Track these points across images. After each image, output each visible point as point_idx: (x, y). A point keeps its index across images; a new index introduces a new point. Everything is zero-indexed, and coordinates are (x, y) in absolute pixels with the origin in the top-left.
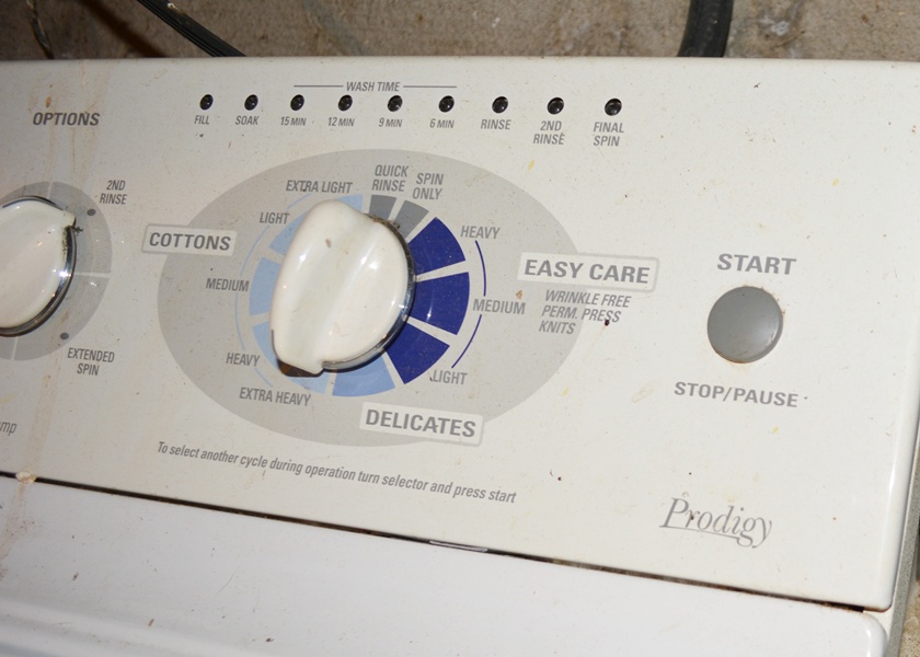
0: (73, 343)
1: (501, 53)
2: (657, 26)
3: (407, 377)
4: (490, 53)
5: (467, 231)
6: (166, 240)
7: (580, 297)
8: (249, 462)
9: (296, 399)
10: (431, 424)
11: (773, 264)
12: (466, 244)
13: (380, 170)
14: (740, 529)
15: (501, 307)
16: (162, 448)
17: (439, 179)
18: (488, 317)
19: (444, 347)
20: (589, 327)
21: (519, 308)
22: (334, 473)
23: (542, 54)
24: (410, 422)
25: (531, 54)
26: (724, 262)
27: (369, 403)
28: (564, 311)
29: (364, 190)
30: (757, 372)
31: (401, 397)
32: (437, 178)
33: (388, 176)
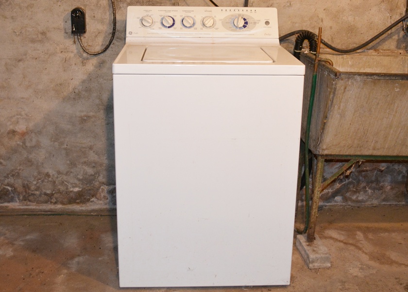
0: (214, 27)
5: (247, 18)
7: (256, 22)
8: (233, 34)
9: (236, 30)
10: (247, 31)
11: (268, 20)
14: (269, 35)
16: (225, 34)
18: (250, 24)
19: (247, 26)
20: (257, 24)
21: (252, 23)
22: (240, 34)
24: (245, 31)
26: (265, 20)
27: (242, 30)
29: (238, 16)
30: (269, 26)
31: (244, 29)
32: (243, 15)
33: (239, 15)
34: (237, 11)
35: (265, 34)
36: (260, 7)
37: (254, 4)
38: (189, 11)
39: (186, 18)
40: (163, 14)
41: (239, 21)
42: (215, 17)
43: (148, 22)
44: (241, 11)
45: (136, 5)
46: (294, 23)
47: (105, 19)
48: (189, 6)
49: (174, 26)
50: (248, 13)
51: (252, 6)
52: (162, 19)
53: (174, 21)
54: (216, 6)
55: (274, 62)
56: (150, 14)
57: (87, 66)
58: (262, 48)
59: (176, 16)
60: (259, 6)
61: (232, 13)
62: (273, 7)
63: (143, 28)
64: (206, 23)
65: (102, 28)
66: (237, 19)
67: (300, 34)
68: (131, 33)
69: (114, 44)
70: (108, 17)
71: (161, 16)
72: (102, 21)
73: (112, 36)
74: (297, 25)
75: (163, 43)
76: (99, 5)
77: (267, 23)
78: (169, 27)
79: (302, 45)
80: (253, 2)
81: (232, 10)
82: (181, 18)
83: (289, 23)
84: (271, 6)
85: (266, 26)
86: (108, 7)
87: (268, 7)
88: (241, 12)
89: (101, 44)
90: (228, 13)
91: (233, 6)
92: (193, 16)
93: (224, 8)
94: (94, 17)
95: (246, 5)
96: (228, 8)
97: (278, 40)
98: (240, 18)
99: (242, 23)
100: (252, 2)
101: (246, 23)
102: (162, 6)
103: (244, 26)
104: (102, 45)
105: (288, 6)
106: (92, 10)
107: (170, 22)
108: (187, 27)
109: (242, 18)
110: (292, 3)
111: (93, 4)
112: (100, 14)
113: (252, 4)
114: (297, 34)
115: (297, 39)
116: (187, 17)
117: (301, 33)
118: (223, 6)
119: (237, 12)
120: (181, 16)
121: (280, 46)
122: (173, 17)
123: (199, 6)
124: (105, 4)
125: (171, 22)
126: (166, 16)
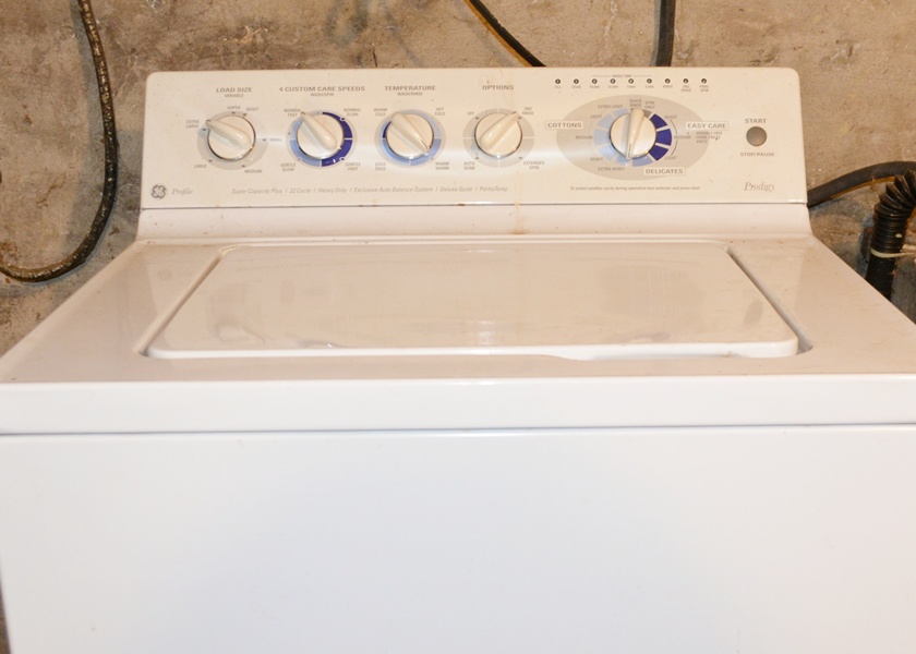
0: (525, 160)
1: (573, 66)
2: (637, 55)
3: (657, 159)
4: (569, 66)
5: (667, 117)
6: (555, 125)
7: (707, 133)
8: (607, 189)
9: (620, 169)
10: (668, 171)
11: (760, 121)
12: (666, 121)
13: (632, 101)
14: (766, 188)
15: (683, 137)
16: (572, 188)
17: (653, 103)
18: (679, 140)
19: (666, 150)
20: (711, 141)
21: (689, 137)
22: (639, 188)
23: (590, 66)
24: (661, 171)
25: (586, 66)
26: (747, 121)
27: (645, 168)
28: (703, 137)
29: (627, 107)
30: (762, 148)
31: (656, 165)
32: (652, 103)
33: (635, 103)
34: (622, 83)
35: (749, 186)
36: (722, 65)
37: (696, 53)
38: (416, 90)
39: (399, 120)
40: (302, 101)
41: (634, 131)
42: (528, 111)
43: (234, 141)
44: (640, 82)
45: (196, 68)
46: (863, 129)
47: (74, 127)
48: (420, 64)
49: (350, 157)
50: (674, 94)
51: (688, 62)
52: (296, 127)
53: (347, 131)
54: (534, 62)
55: (803, 347)
56: (243, 103)
57: (15, 323)
58: (738, 254)
59: (355, 111)
60: (720, 61)
61: (604, 92)
62: (777, 64)
63: (214, 171)
64: (487, 139)
65: (65, 167)
66: (622, 120)
67: (898, 184)
68: (160, 191)
69: (116, 231)
70: (84, 118)
71: (290, 112)
72: (62, 139)
73: (104, 201)
74: (876, 139)
75: (302, 233)
76: (44, 72)
77: (756, 135)
78: (327, 162)
79: (902, 230)
80: (694, 45)
81: (604, 82)
82: (379, 122)
83: (845, 129)
84: (770, 59)
85: (752, 148)
86: (81, 80)
87: (756, 63)
88: (641, 89)
89: (63, 233)
90: (588, 96)
91: (610, 64)
92: (430, 110)
93: (567, 74)
94: (27, 120)
95: (663, 57)
96: (585, 74)
97: (805, 210)
98: (638, 114)
99: (646, 139)
100: (686, 46)
101: (664, 137)
102: (308, 67)
103: (657, 153)
104: (70, 236)
105: (841, 60)
106: (16, 91)
107: (328, 138)
108: (404, 159)
109: (646, 114)
110: (857, 46)
111: (18, 69)
112: (50, 108)
113: (690, 52)
114: (879, 177)
115: (883, 202)
116: (405, 114)
117: (902, 178)
118: (564, 65)
119: (623, 90)
120: (380, 111)
121: (815, 243)
122: (342, 114)
123: (464, 63)
124: (69, 67)
125: (335, 138)
126: (313, 114)
